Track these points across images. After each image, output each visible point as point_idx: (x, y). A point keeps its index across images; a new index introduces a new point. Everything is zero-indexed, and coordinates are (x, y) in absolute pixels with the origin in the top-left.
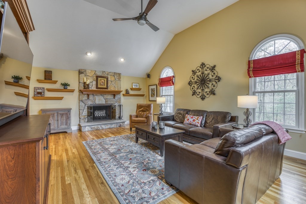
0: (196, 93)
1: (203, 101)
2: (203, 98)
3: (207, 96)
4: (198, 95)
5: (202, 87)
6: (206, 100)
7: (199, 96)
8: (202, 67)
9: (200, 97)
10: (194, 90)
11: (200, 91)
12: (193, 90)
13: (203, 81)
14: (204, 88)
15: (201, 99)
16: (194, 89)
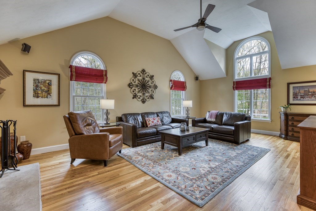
0: (137, 96)
1: (144, 104)
2: (144, 102)
3: (148, 100)
4: (139, 98)
5: (143, 92)
6: (146, 103)
7: (139, 100)
8: (143, 72)
9: (141, 100)
10: (135, 94)
11: (141, 94)
12: (133, 93)
13: (144, 86)
14: (145, 92)
15: (142, 102)
16: (135, 92)
